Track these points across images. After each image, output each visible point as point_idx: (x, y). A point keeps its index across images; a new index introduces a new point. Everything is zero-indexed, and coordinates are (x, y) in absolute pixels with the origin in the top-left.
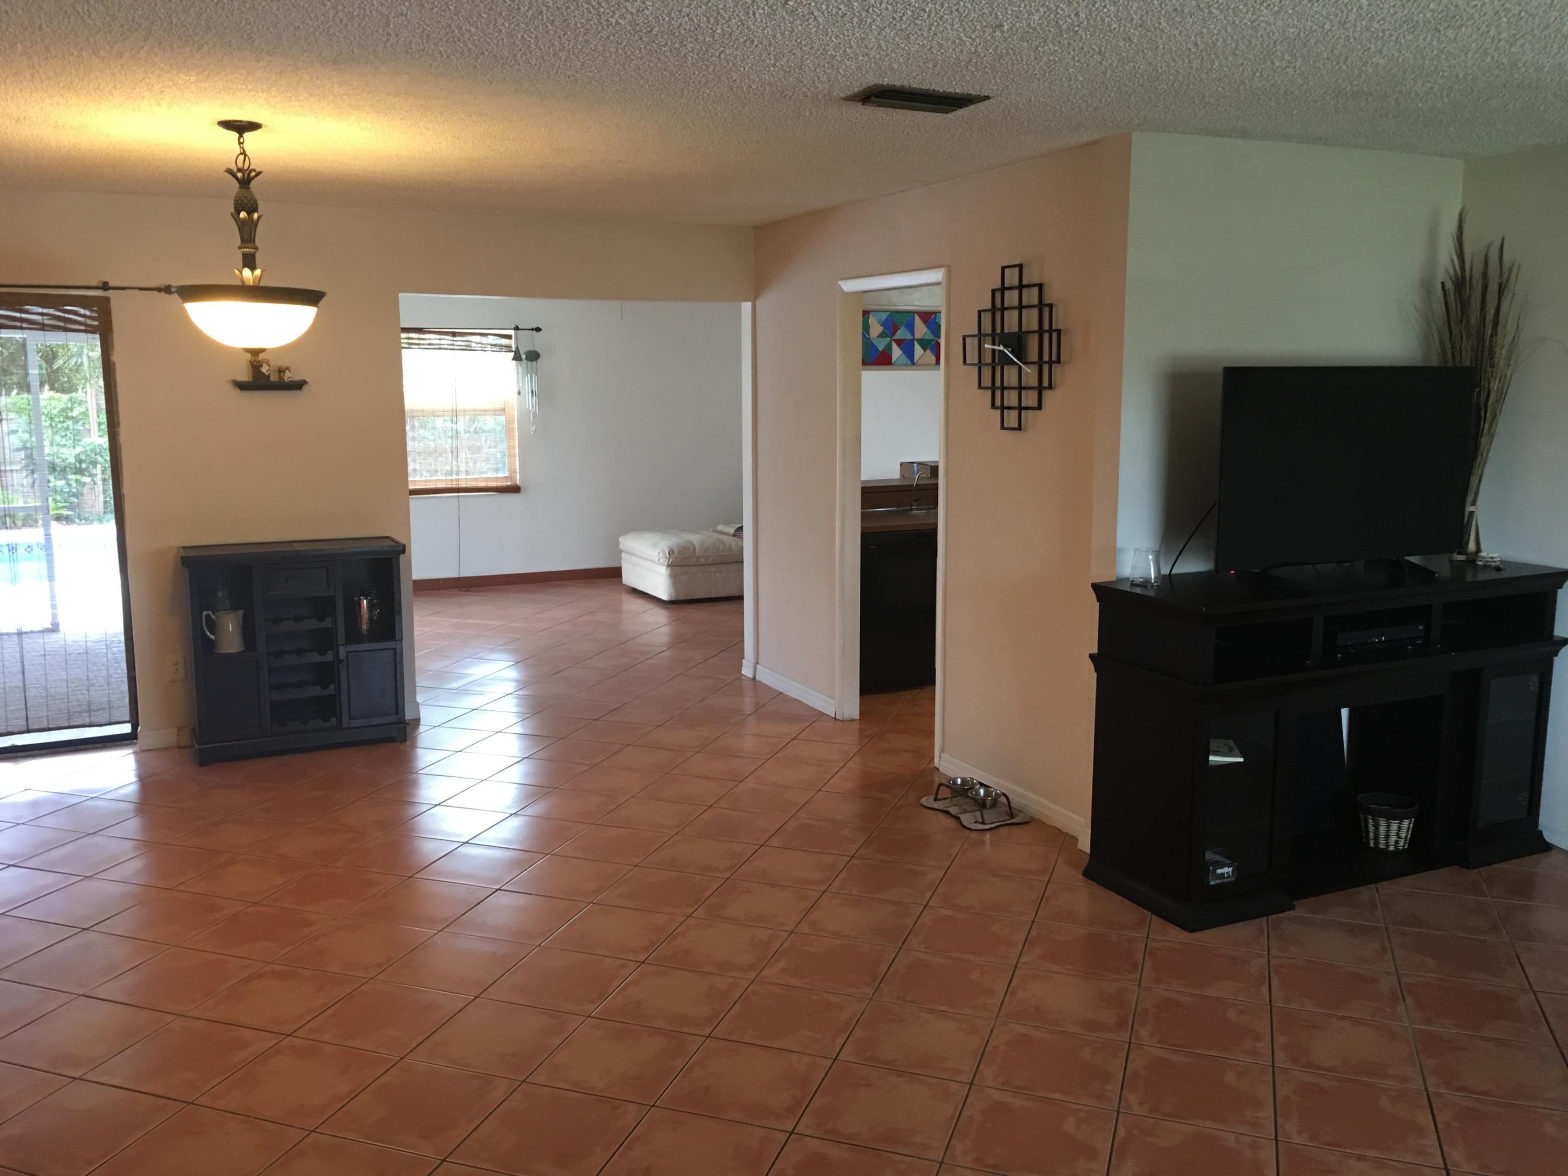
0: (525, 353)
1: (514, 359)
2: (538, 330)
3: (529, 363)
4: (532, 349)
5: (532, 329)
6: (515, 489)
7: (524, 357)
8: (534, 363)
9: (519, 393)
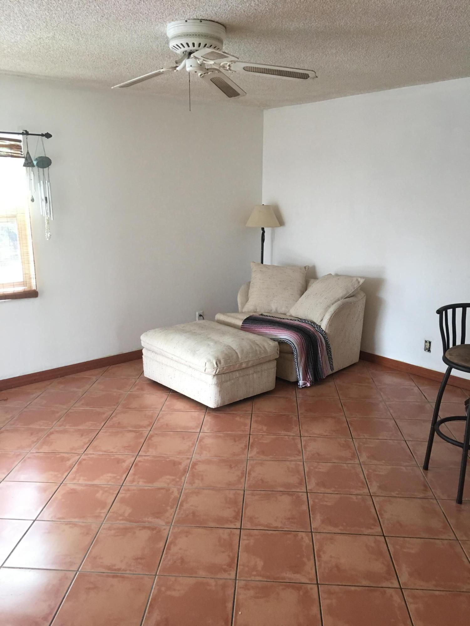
0: (36, 159)
1: (26, 165)
2: (48, 136)
3: (41, 170)
4: (44, 155)
5: (42, 135)
6: (32, 294)
7: (35, 163)
8: (46, 169)
9: (33, 200)
